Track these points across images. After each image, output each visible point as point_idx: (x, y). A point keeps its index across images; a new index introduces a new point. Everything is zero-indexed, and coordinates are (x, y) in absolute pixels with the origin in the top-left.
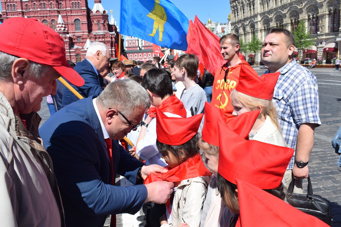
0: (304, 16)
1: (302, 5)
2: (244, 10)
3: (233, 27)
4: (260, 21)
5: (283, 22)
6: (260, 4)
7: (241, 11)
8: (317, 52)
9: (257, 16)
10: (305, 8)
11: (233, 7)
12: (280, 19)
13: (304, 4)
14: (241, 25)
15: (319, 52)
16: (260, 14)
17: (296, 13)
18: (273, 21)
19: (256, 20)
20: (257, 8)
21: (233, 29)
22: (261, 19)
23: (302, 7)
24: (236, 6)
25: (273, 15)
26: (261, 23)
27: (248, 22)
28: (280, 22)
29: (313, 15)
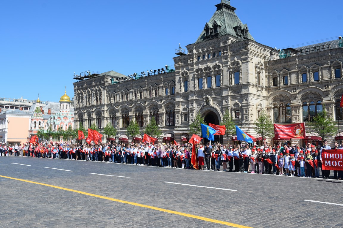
0: (147, 112)
1: (146, 104)
2: (89, 98)
3: (76, 112)
4: (106, 110)
5: (129, 114)
6: (107, 96)
7: (86, 99)
8: (158, 140)
9: (104, 106)
10: (148, 106)
11: (78, 94)
12: (126, 111)
13: (147, 103)
14: (86, 111)
15: (160, 140)
16: (107, 105)
17: (140, 108)
18: (119, 112)
19: (103, 109)
20: (104, 99)
21: (77, 114)
22: (107, 108)
23: (145, 105)
24: (82, 94)
25: (119, 107)
26: (108, 112)
27: (94, 110)
28: (126, 113)
29: (154, 112)
